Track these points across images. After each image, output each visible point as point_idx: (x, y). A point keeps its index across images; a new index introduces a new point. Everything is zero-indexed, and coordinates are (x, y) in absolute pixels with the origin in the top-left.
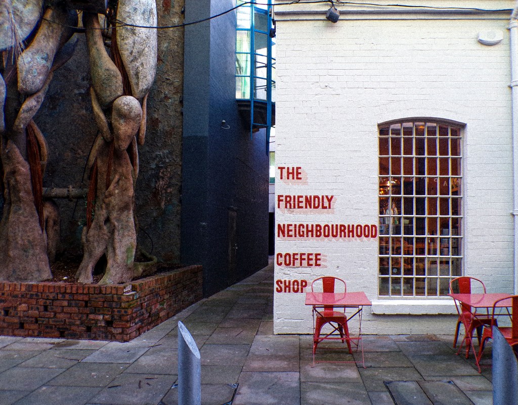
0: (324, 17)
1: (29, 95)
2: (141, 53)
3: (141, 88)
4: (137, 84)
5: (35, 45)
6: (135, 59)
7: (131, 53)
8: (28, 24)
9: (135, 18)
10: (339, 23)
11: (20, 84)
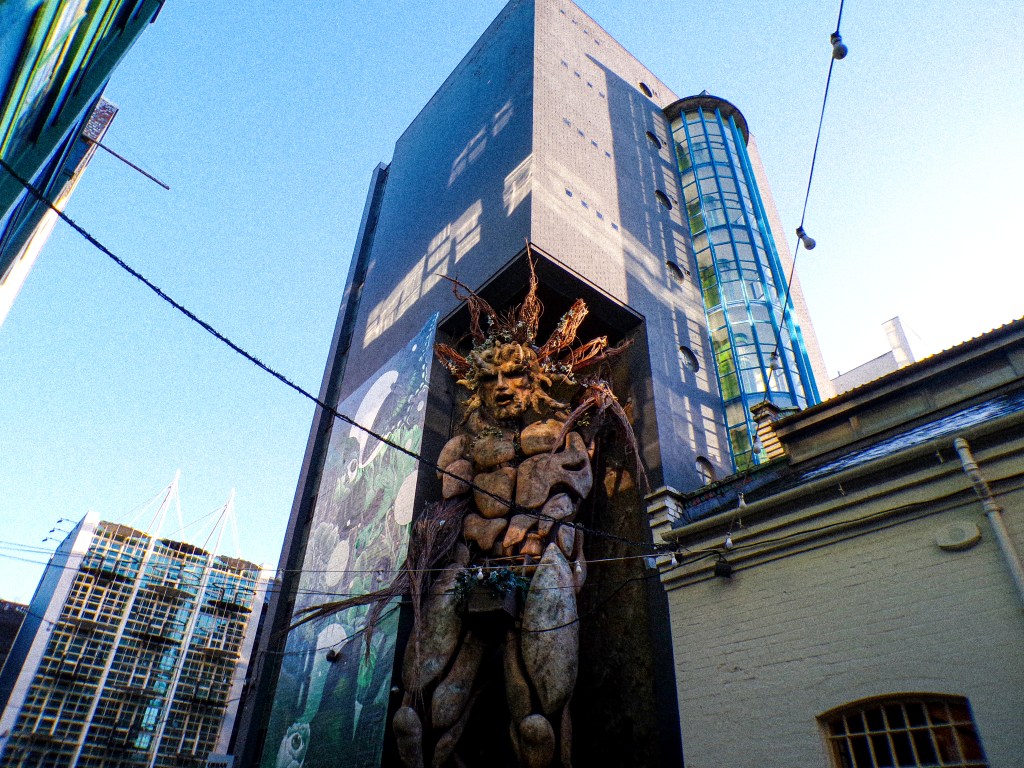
0: (713, 574)
1: (443, 730)
2: (546, 659)
3: (550, 701)
4: (546, 697)
5: (451, 675)
6: (540, 667)
7: (535, 662)
8: (444, 655)
9: (539, 620)
10: (737, 576)
11: (434, 722)
